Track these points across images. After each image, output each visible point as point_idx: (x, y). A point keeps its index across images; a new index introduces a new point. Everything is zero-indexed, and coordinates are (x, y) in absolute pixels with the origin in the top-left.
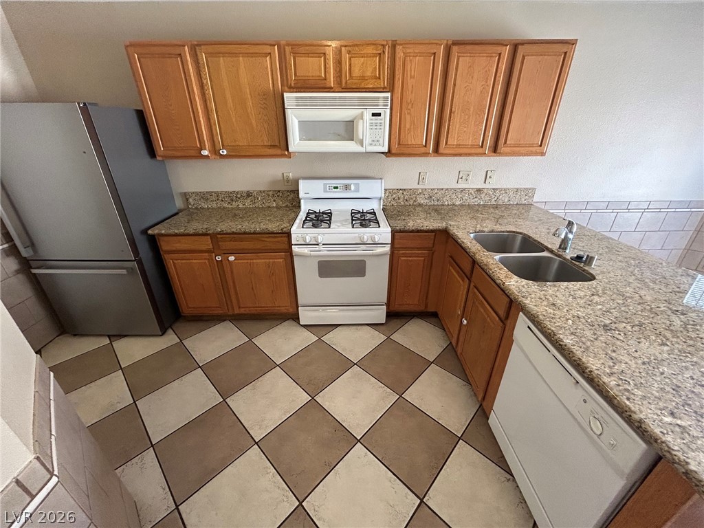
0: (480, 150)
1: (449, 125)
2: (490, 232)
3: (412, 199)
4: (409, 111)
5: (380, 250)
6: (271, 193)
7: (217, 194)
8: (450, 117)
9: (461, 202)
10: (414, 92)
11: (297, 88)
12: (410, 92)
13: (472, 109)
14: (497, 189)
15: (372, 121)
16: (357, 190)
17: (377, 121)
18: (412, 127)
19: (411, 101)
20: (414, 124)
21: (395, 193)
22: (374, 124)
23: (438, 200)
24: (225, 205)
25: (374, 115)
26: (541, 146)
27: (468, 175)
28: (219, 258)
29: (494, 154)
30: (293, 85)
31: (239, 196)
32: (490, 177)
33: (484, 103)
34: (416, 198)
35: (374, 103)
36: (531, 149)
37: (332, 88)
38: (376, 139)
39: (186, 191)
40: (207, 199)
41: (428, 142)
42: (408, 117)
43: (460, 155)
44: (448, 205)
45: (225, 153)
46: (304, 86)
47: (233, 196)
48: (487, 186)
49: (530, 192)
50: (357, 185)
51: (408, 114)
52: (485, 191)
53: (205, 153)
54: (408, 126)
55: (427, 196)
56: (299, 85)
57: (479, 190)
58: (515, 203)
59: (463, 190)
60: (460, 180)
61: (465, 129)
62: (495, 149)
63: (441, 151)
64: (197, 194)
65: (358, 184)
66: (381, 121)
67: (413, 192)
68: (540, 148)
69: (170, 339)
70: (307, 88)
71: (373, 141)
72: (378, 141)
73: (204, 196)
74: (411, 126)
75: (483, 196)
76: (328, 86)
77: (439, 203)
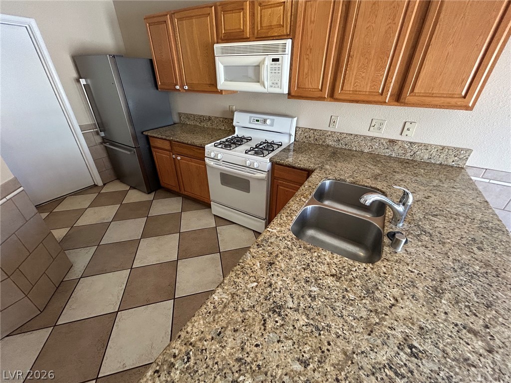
0: (380, 98)
1: (346, 70)
2: (351, 183)
3: (321, 139)
4: (307, 57)
5: (259, 175)
6: (221, 119)
7: (194, 116)
8: (348, 61)
9: (370, 150)
10: (312, 38)
11: (226, 40)
12: (309, 38)
13: (373, 52)
14: (415, 143)
15: (272, 66)
16: (272, 125)
17: (275, 66)
18: (310, 71)
19: (310, 47)
20: (311, 68)
21: (307, 132)
22: (274, 69)
23: (346, 145)
24: (198, 124)
25: (274, 60)
26: (465, 97)
27: (381, 124)
28: (174, 156)
29: (396, 103)
30: (223, 37)
31: (204, 119)
32: (408, 130)
33: (389, 44)
34: (325, 139)
35: (274, 49)
36: (448, 100)
37: (249, 38)
38: (276, 82)
39: (180, 112)
40: (189, 119)
41: (324, 86)
42: (306, 63)
43: (357, 102)
44: (356, 151)
45: (187, 88)
46: (229, 38)
47: (202, 119)
48: (403, 138)
49: (462, 153)
50: (273, 121)
51: (306, 59)
52: (400, 143)
53: (178, 87)
54: (306, 70)
55: (335, 139)
56: (226, 38)
57: (392, 142)
58: (438, 163)
59: (373, 139)
60: (372, 128)
61: (363, 75)
62: (398, 98)
63: (336, 96)
64: (185, 114)
65: (274, 119)
66: (279, 66)
67: (323, 133)
68: (463, 100)
69: (150, 197)
70: (230, 39)
71: (273, 83)
72: (276, 84)
73: (188, 116)
74: (308, 70)
75: (396, 148)
76: (245, 37)
77: (347, 147)
